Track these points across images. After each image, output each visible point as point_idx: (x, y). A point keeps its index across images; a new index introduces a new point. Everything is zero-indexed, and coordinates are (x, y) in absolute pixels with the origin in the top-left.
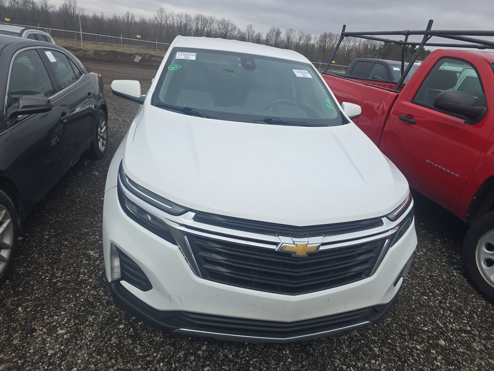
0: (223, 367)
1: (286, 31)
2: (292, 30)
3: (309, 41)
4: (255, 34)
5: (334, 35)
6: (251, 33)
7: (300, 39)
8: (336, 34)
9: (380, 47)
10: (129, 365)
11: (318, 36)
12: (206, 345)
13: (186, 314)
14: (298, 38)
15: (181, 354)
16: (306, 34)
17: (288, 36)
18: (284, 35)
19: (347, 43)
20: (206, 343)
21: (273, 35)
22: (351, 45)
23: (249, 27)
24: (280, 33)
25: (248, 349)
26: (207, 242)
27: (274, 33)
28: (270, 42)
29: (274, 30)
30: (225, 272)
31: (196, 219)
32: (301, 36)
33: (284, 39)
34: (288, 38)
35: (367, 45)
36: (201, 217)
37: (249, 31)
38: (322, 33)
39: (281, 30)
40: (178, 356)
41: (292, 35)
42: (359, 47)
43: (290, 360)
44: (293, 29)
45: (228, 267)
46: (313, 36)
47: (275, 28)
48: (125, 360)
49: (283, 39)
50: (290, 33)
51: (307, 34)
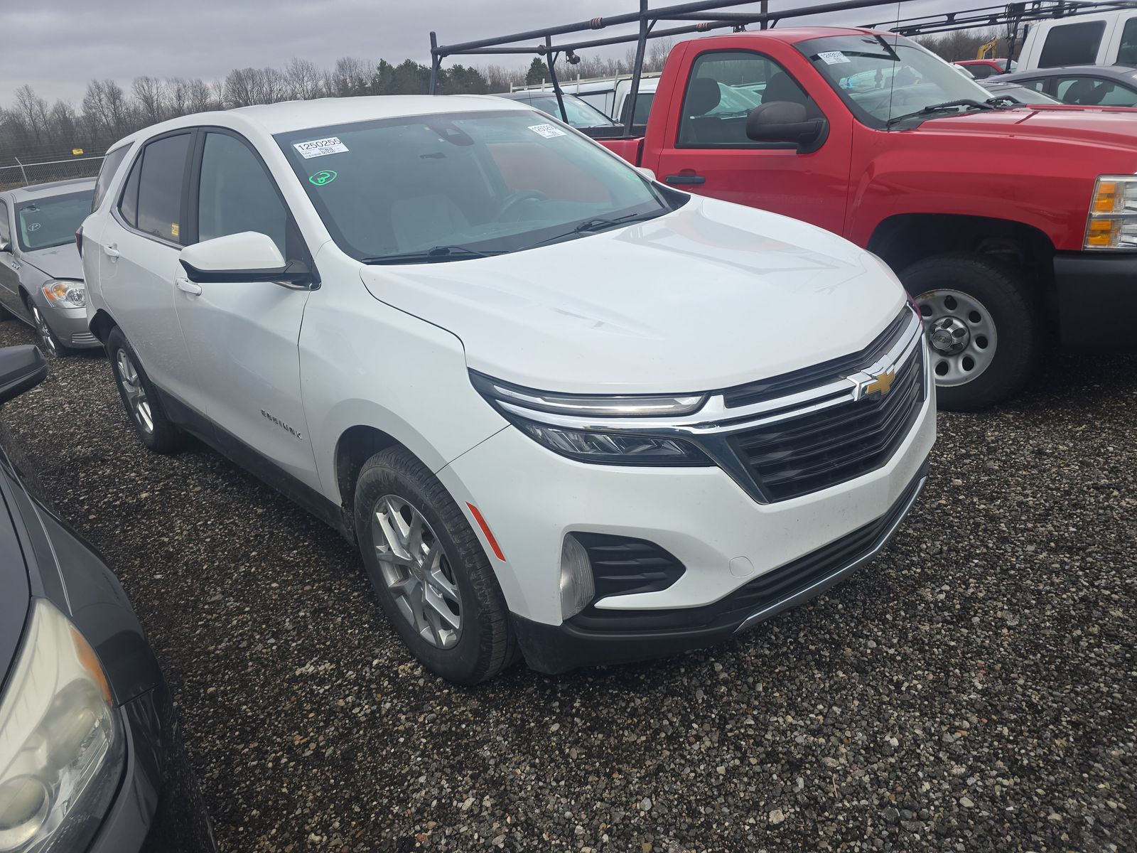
0: (777, 671)
1: (134, 84)
2: (147, 80)
3: (206, 98)
4: (49, 110)
5: (260, 72)
6: (37, 108)
7: (179, 98)
8: (263, 70)
9: (374, 80)
10: (648, 763)
11: (223, 83)
12: (715, 661)
13: (754, 585)
14: (173, 96)
15: (700, 695)
16: (188, 83)
17: (144, 96)
18: (133, 96)
19: (298, 86)
20: (713, 660)
21: (100, 101)
22: (309, 87)
23: (22, 94)
24: (119, 92)
25: (776, 630)
26: (757, 437)
27: (103, 96)
28: (101, 120)
29: (98, 88)
30: (796, 476)
31: (729, 404)
32: (179, 90)
33: (137, 104)
34: (148, 100)
35: (345, 81)
36: (735, 396)
37: (27, 103)
38: (229, 73)
39: (119, 85)
40: (700, 701)
41: (154, 91)
42: (330, 89)
43: (840, 606)
44: (149, 77)
45: (793, 464)
46: (209, 84)
47: (100, 83)
48: (633, 761)
49: (132, 105)
50: (146, 88)
51: (192, 82)
